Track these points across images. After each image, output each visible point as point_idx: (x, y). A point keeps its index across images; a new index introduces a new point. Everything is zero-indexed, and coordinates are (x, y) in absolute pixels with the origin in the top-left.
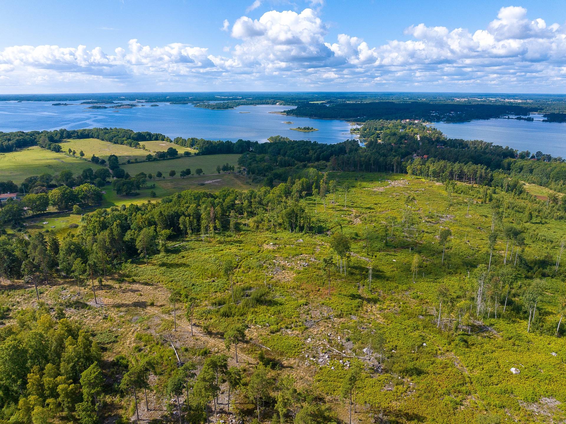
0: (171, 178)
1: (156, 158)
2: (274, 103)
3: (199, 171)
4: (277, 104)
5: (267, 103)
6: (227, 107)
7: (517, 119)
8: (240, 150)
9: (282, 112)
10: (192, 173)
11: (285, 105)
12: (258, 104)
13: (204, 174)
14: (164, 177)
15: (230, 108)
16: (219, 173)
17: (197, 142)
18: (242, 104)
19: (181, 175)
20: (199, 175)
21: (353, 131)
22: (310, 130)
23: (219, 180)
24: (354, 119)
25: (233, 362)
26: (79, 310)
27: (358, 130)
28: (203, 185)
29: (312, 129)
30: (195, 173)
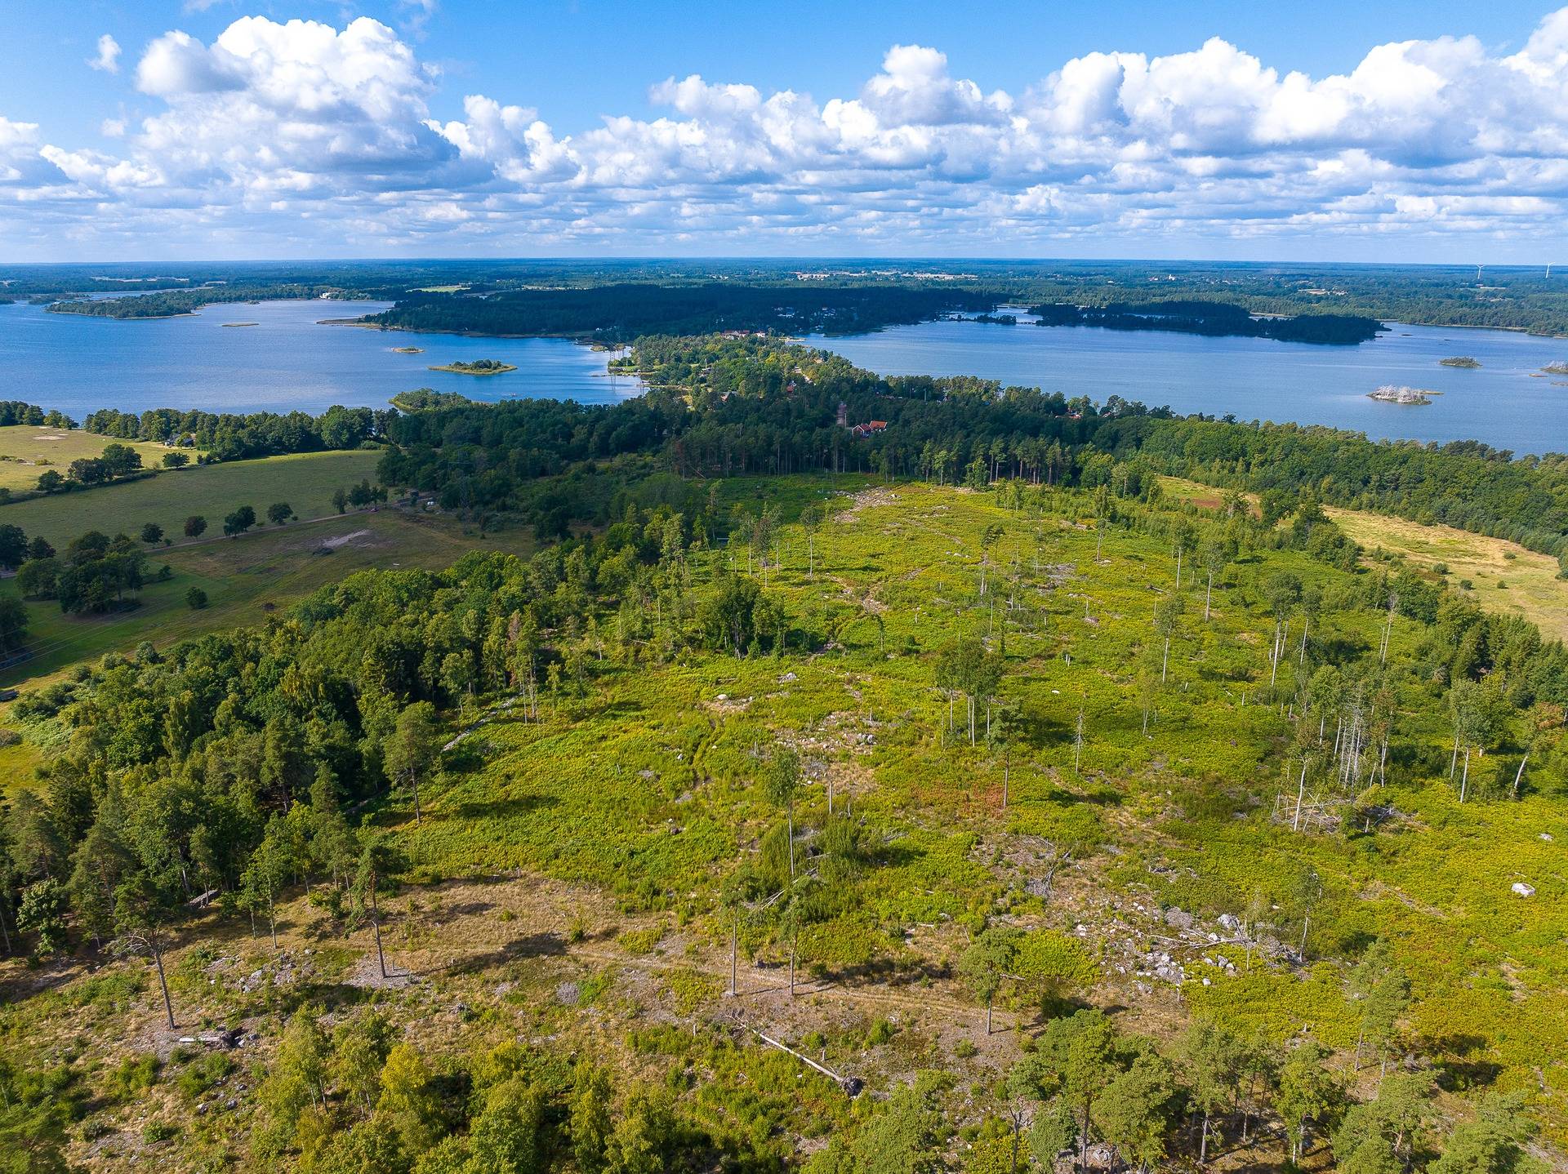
0: (192, 542)
1: (74, 483)
2: (311, 296)
3: (281, 513)
4: (324, 296)
5: (291, 296)
6: (170, 312)
7: (980, 320)
8: (345, 437)
9: (360, 321)
10: (258, 520)
11: (349, 299)
12: (263, 298)
13: (295, 519)
14: (168, 542)
16: (343, 512)
17: (178, 422)
18: (210, 301)
19: (228, 530)
20: (281, 522)
21: (618, 367)
22: (495, 368)
23: (363, 533)
24: (589, 333)
25: (978, 1037)
26: (345, 1012)
27: (630, 364)
28: (329, 552)
29: (499, 365)
30: (267, 520)
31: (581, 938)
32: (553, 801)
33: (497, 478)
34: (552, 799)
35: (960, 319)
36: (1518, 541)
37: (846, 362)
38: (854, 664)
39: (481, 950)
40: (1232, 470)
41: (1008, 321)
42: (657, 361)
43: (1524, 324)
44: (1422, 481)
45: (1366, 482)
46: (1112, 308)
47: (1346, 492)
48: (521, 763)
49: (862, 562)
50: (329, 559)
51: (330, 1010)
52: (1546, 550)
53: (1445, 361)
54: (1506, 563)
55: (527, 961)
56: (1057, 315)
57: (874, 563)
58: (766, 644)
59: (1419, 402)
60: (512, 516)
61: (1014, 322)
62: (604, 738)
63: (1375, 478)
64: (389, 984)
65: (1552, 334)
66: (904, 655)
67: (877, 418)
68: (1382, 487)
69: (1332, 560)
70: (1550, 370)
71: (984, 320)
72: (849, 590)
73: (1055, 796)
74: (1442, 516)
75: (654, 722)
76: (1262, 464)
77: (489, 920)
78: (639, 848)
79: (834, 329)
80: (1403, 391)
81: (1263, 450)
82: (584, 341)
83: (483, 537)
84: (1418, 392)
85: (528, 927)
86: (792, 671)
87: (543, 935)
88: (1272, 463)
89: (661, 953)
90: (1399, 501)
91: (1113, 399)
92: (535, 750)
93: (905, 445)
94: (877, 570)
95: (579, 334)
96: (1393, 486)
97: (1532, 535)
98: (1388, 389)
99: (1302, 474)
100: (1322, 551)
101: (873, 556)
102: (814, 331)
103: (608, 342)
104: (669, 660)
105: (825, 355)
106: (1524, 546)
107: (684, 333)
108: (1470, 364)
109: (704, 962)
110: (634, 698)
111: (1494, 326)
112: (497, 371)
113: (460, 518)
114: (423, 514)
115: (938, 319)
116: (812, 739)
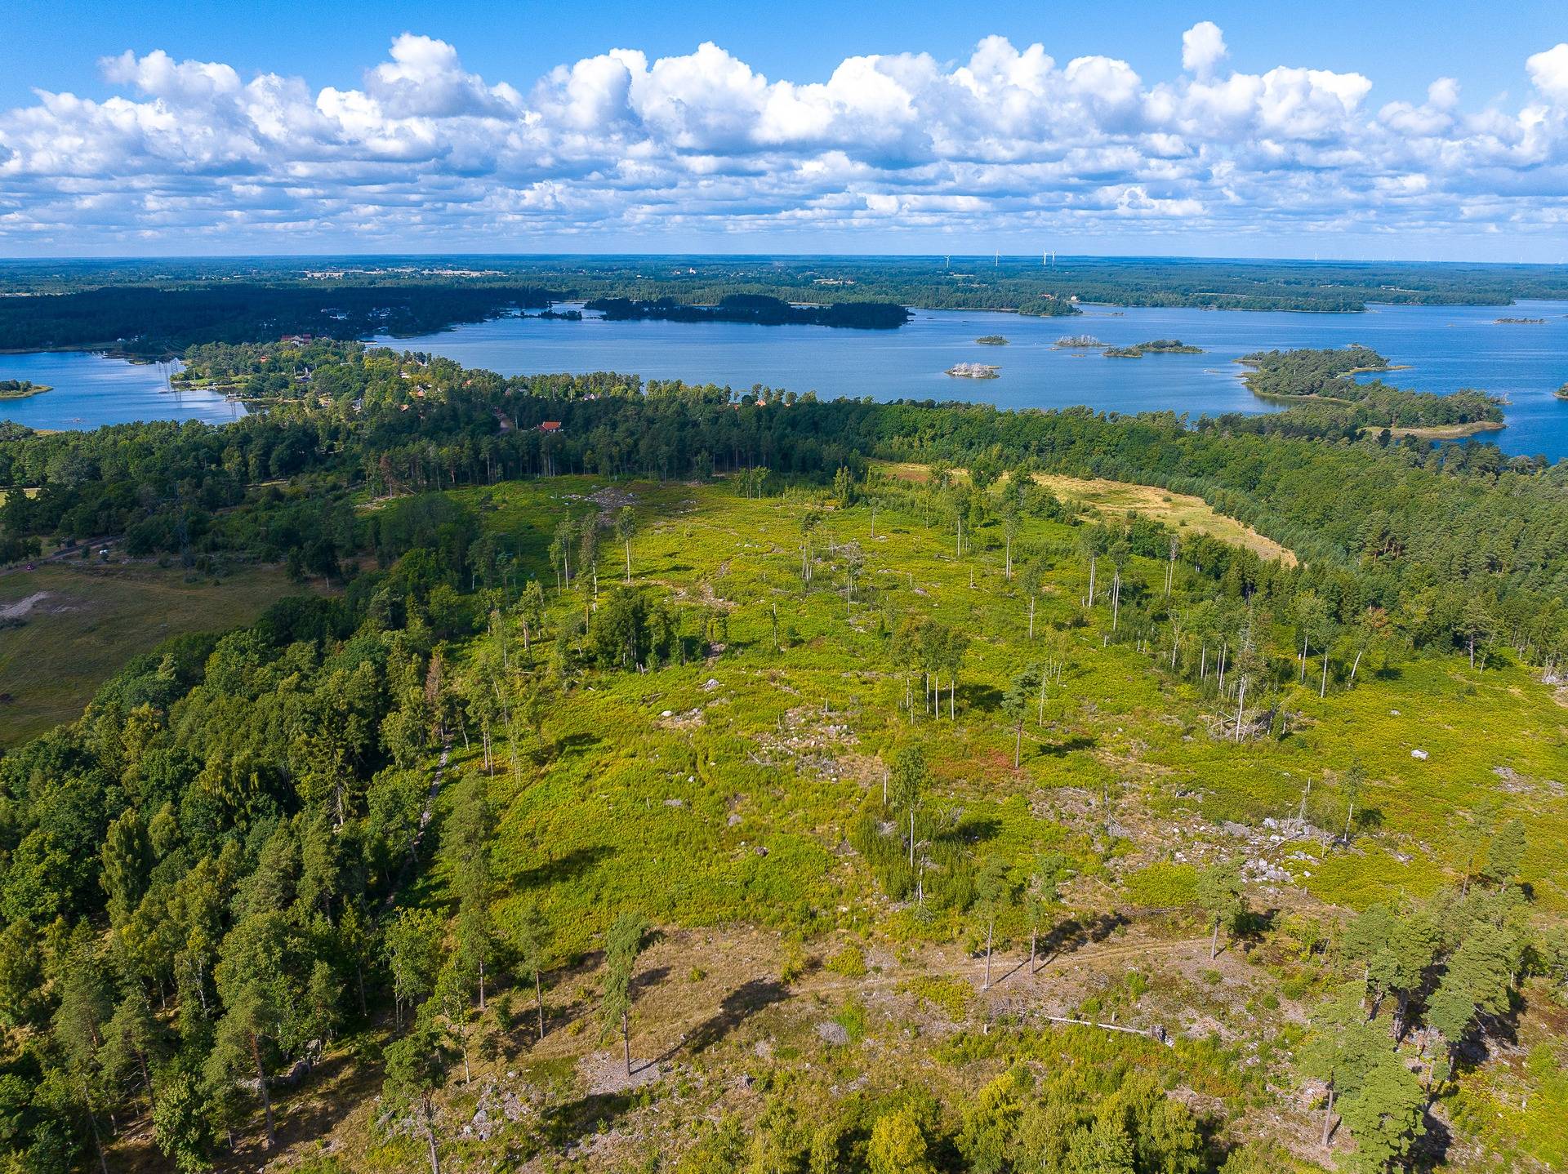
7: (544, 316)
21: (185, 382)
22: (25, 390)
23: (42, 596)
24: (111, 345)
26: (625, 1125)
27: (198, 377)
28: (18, 623)
29: (29, 385)
31: (795, 975)
32: (610, 851)
33: (188, 514)
34: (603, 848)
35: (523, 316)
36: (1163, 487)
37: (452, 365)
38: (761, 662)
39: (700, 1017)
40: (911, 446)
41: (574, 317)
42: (231, 371)
43: (1014, 307)
44: (1074, 442)
45: (1026, 448)
46: (662, 302)
47: (1014, 458)
48: (532, 817)
49: (665, 563)
50: (26, 635)
51: (610, 1128)
52: (1189, 491)
53: (981, 340)
54: (1167, 505)
55: (762, 1014)
56: (619, 310)
57: (678, 561)
58: (664, 653)
59: (989, 376)
60: (233, 556)
61: (580, 318)
62: (589, 777)
63: (1034, 443)
64: (641, 1081)
65: (1038, 314)
66: (793, 646)
67: (547, 418)
68: (1040, 451)
69: (1052, 516)
70: (1062, 344)
71: (549, 316)
72: (683, 592)
73: (1045, 750)
74: (1097, 472)
75: (630, 750)
76: (933, 439)
77: (678, 985)
78: (748, 876)
79: (399, 330)
80: (976, 367)
81: (932, 426)
82: (112, 354)
83: (217, 584)
84: (987, 368)
85: (727, 982)
86: (713, 677)
87: (750, 984)
88: (943, 436)
89: (878, 970)
90: (1059, 460)
91: (758, 388)
92: (531, 803)
93: (617, 444)
94: (687, 569)
95: (99, 346)
96: (1050, 448)
97: (1175, 480)
98: (963, 366)
99: (972, 444)
100: (1041, 509)
101: (670, 556)
102: (379, 333)
103: (149, 353)
104: (572, 685)
105: (422, 357)
106: (1169, 490)
107: (235, 340)
108: (1000, 342)
109: (925, 966)
110: (579, 731)
111: (991, 308)
112: (30, 393)
113: (164, 565)
114: (104, 565)
115: (501, 316)
116: (795, 739)
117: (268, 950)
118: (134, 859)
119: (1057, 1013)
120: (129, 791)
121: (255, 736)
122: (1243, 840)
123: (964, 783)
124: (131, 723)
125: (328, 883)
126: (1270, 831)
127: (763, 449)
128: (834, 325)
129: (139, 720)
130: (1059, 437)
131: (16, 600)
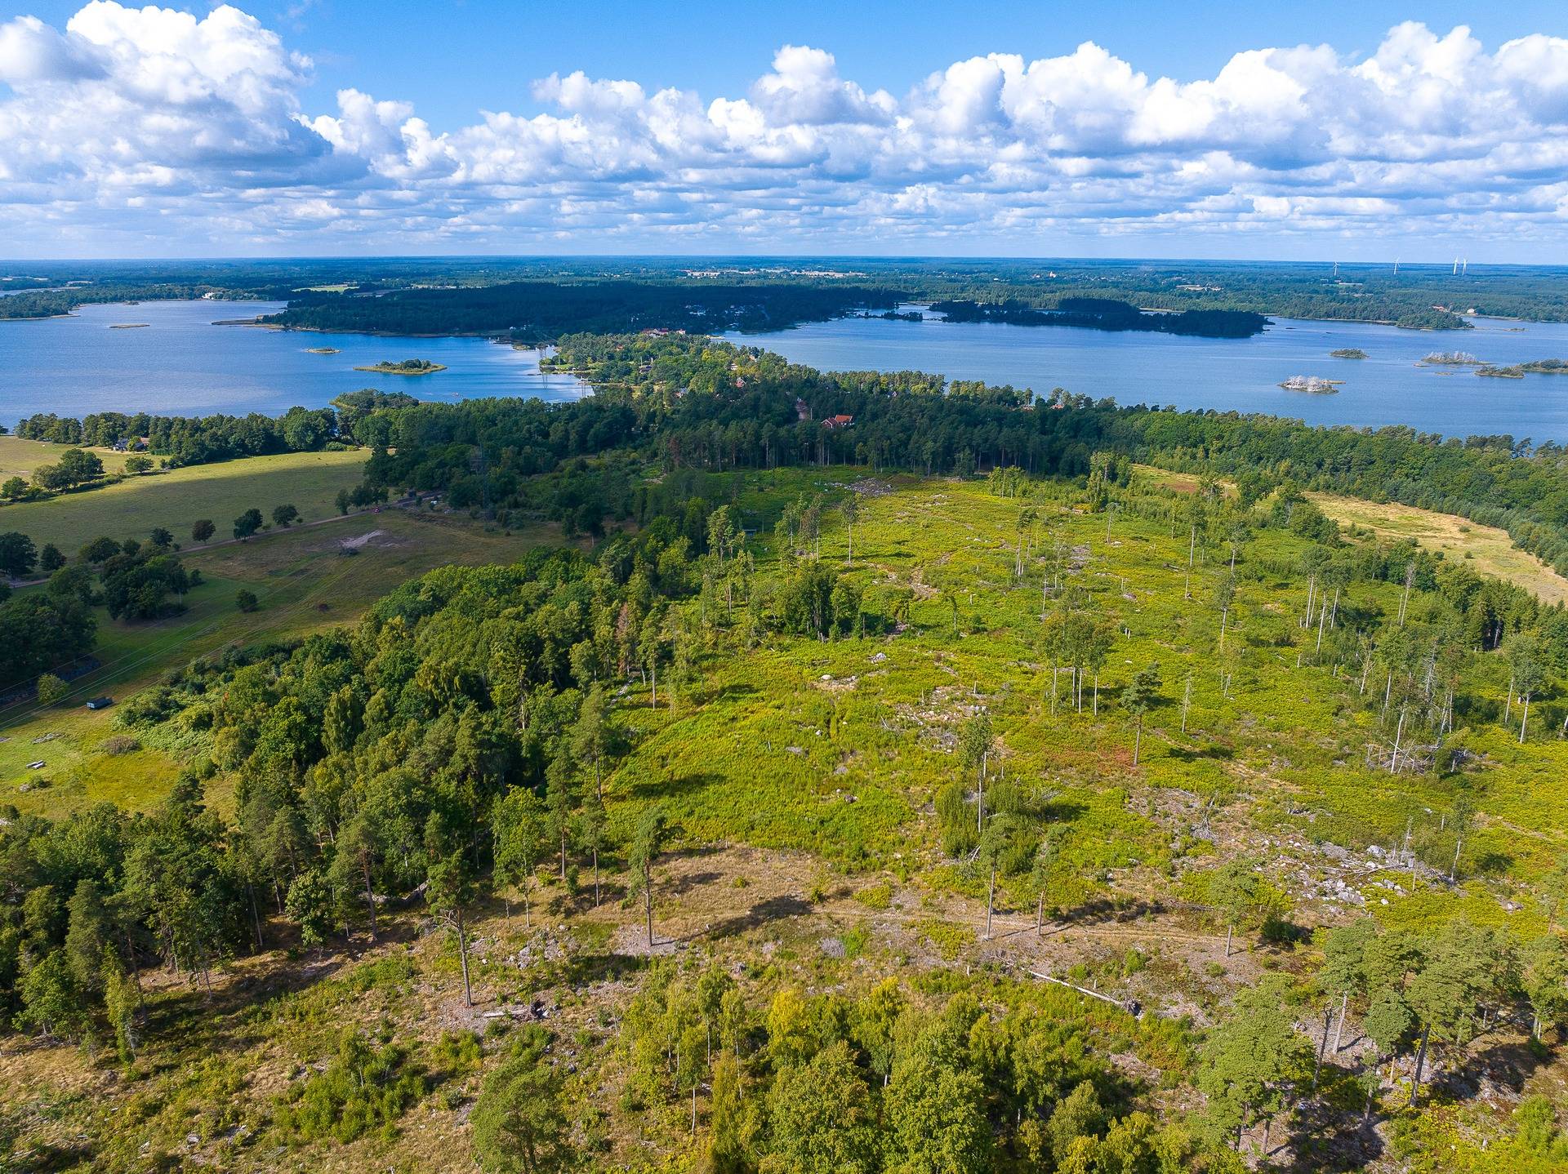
0: (200, 546)
1: (39, 491)
2: (194, 296)
3: (286, 515)
4: (207, 296)
5: (171, 296)
6: (45, 313)
7: (886, 316)
8: (310, 439)
9: (257, 322)
10: (264, 524)
11: (234, 299)
12: (140, 298)
13: (300, 521)
14: (177, 547)
15: (57, 313)
17: (124, 426)
18: (84, 301)
19: (238, 534)
20: (286, 526)
21: (550, 366)
22: (425, 368)
23: (377, 533)
24: (503, 332)
25: (1220, 960)
26: (631, 980)
27: (563, 363)
28: (354, 552)
29: (429, 365)
30: (274, 523)
31: (822, 898)
32: (720, 779)
33: (502, 476)
34: (717, 777)
35: (867, 316)
36: (1467, 516)
37: (780, 359)
38: (935, 643)
39: (730, 915)
40: (1194, 457)
41: (915, 318)
42: (589, 359)
43: (1393, 318)
44: (1372, 463)
45: (1320, 465)
46: (1010, 304)
47: (1304, 475)
48: (670, 744)
49: (892, 549)
50: (356, 561)
51: (617, 979)
52: (1494, 523)
53: (1336, 353)
54: (1462, 536)
55: (780, 922)
56: (960, 312)
57: (904, 549)
58: (846, 627)
59: (1327, 391)
60: (528, 513)
61: (921, 319)
62: (734, 719)
63: (1328, 461)
64: (659, 951)
65: (1418, 327)
66: (974, 633)
67: (841, 412)
68: (1335, 470)
69: (1316, 536)
70: (1430, 361)
71: (891, 317)
72: (893, 575)
73: (1174, 753)
74: (1394, 495)
75: (777, 702)
76: (1220, 450)
77: (723, 889)
78: (827, 817)
79: (749, 326)
80: (1312, 381)
81: (1220, 438)
82: (503, 340)
83: (508, 534)
84: (1325, 382)
85: (766, 888)
86: (882, 652)
87: (782, 898)
88: (1230, 448)
89: (899, 907)
90: (1354, 481)
91: (1058, 392)
92: (675, 732)
93: (889, 438)
94: (908, 556)
95: (495, 333)
96: (1346, 468)
97: (1480, 510)
98: (1299, 379)
99: (1260, 458)
100: (1305, 529)
101: (899, 543)
102: (730, 328)
103: (529, 340)
104: (757, 645)
105: (756, 352)
106: (1473, 520)
107: (600, 332)
108: (1358, 356)
109: (943, 912)
110: (743, 681)
111: (1365, 320)
112: (428, 371)
113: (474, 517)
114: (431, 513)
115: (846, 316)
116: (931, 712)
117: (397, 796)
118: (346, 725)
119: (1044, 973)
120: (368, 679)
121: (468, 648)
122: (1335, 862)
123: (1073, 772)
124: (385, 629)
125: (471, 761)
126: (1373, 858)
127: (1030, 451)
128: (1180, 331)
129: (392, 628)
130: (1357, 456)
131: (357, 535)
